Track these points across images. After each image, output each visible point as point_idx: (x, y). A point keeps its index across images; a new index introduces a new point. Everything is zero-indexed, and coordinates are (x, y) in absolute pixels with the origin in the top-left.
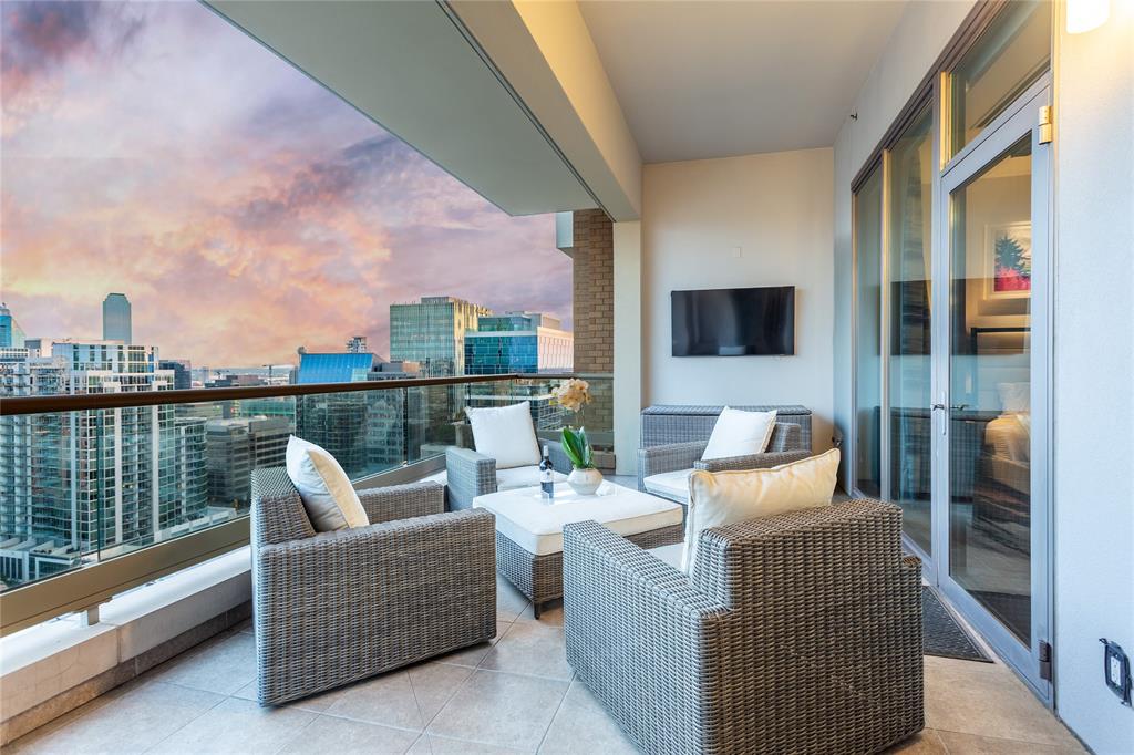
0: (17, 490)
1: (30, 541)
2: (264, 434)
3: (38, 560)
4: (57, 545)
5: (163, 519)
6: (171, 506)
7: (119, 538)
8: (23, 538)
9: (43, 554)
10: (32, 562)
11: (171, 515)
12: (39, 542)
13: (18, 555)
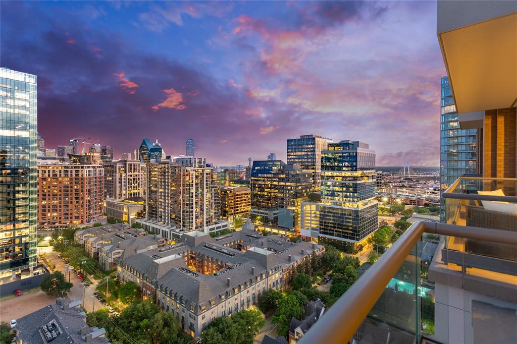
0: (166, 208)
1: (170, 226)
2: (239, 193)
3: (172, 232)
4: (177, 228)
5: (207, 223)
6: (209, 218)
7: (194, 228)
8: (168, 225)
9: (174, 230)
10: (170, 233)
11: (209, 222)
12: (172, 226)
13: (167, 230)
